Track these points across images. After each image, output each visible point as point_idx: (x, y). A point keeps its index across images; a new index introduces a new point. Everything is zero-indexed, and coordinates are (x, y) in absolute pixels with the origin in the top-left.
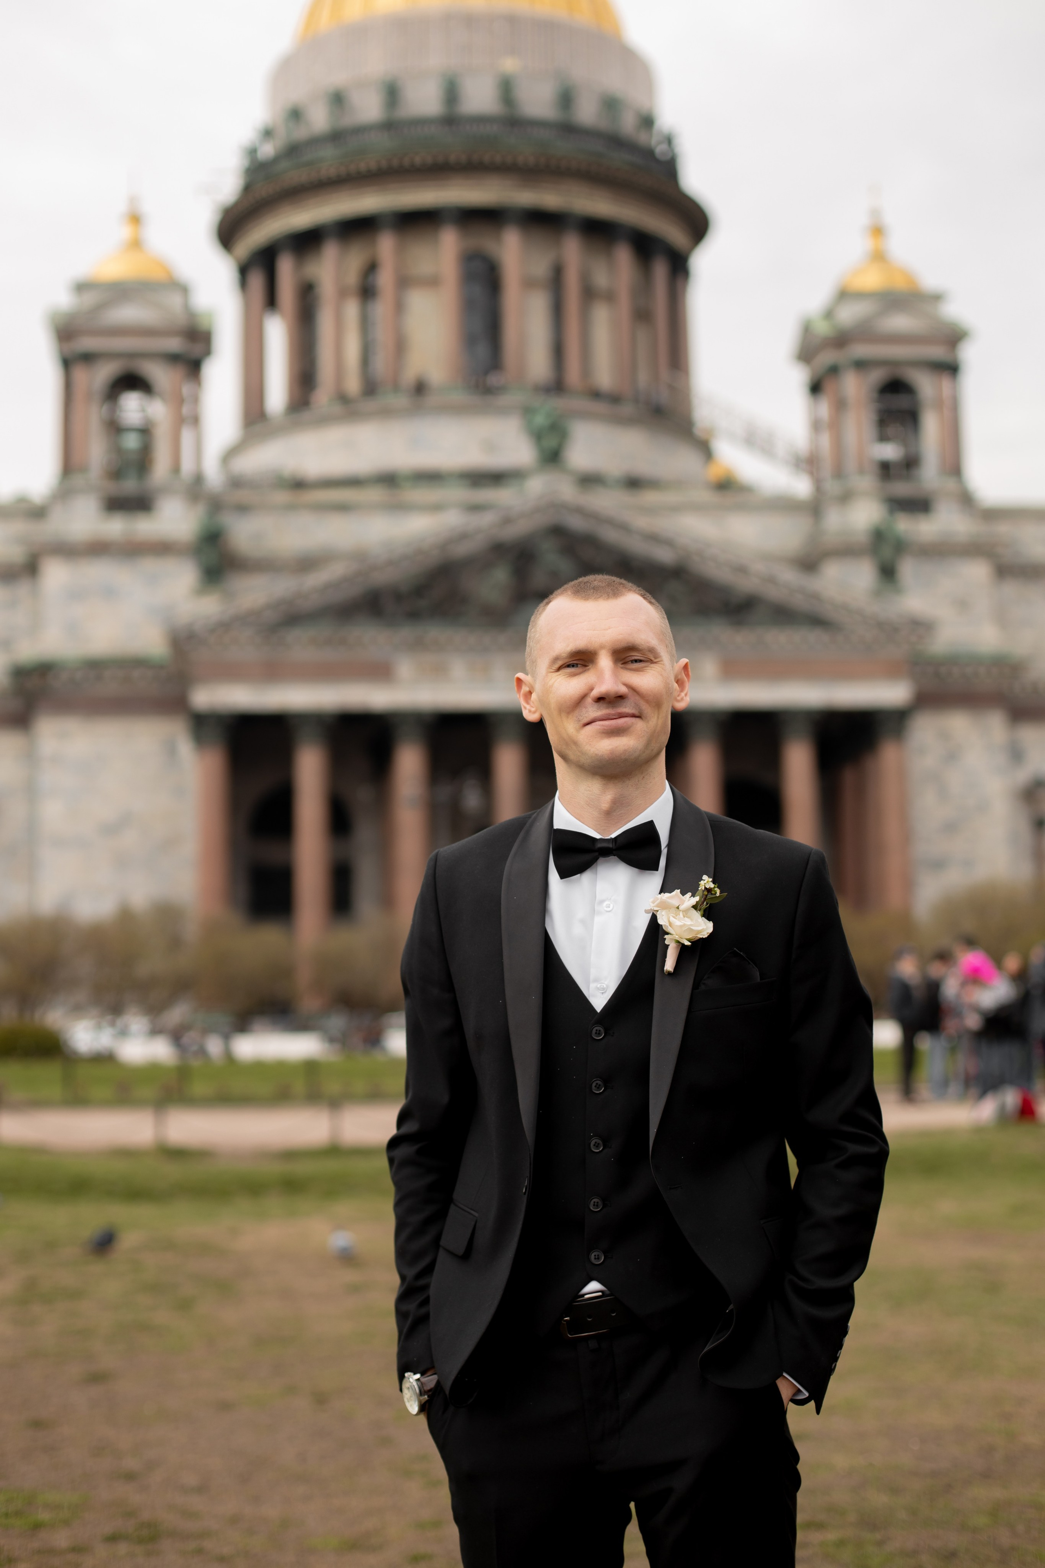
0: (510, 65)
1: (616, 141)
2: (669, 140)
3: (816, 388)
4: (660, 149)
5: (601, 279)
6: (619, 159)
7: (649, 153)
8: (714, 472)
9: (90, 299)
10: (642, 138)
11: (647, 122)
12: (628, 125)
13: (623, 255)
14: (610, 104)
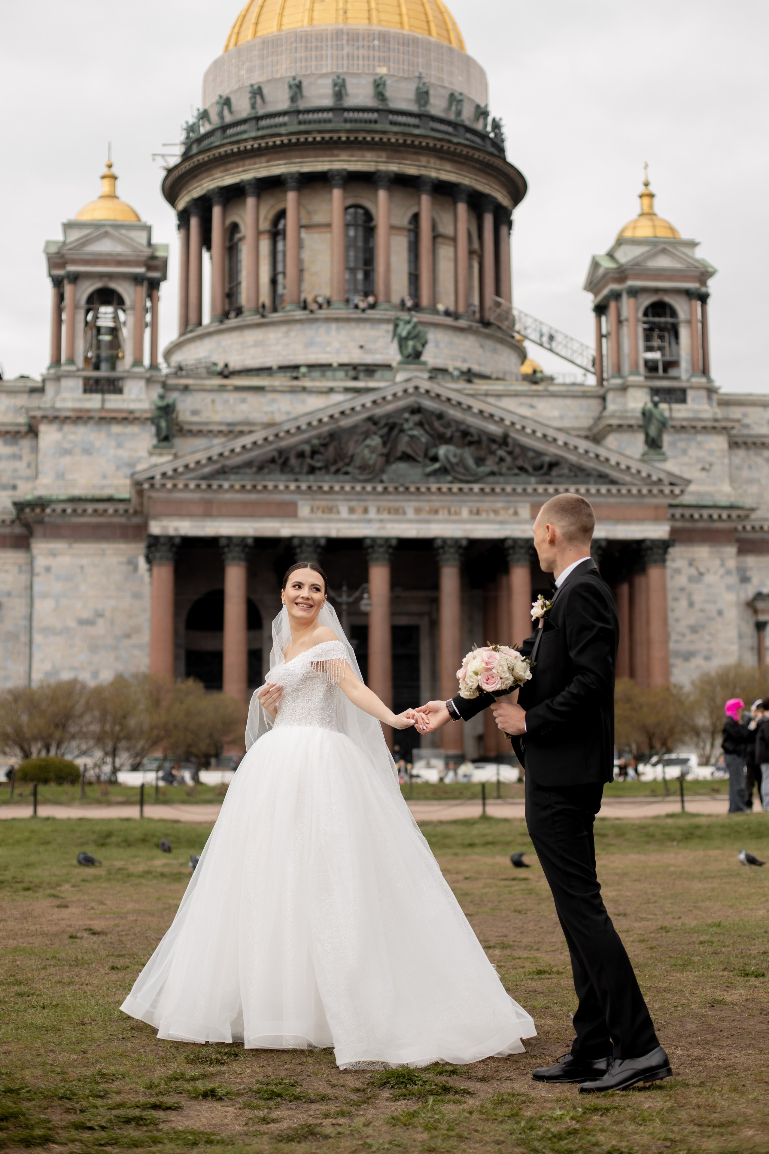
1: (459, 126)
2: (496, 126)
3: (600, 310)
4: (492, 132)
5: (446, 226)
8: (526, 369)
9: (75, 235)
10: (479, 126)
11: (483, 111)
12: (467, 115)
13: (462, 208)
14: (454, 99)
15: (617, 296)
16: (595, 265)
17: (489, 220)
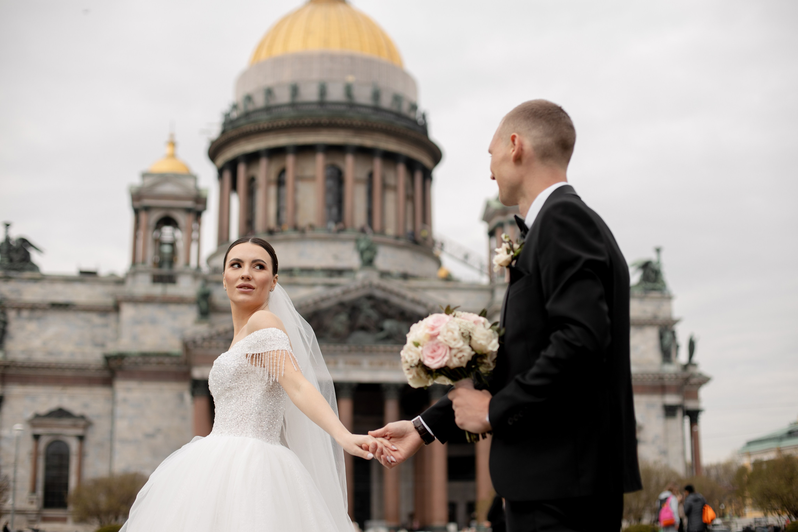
0: (350, 79)
1: (399, 115)
2: (424, 116)
3: (492, 234)
4: (420, 120)
5: (391, 180)
6: (400, 124)
7: (415, 122)
8: (442, 273)
9: (149, 181)
10: (412, 115)
11: (414, 107)
12: (405, 108)
13: (401, 169)
14: (397, 99)
15: (501, 225)
16: (488, 205)
17: (418, 177)
